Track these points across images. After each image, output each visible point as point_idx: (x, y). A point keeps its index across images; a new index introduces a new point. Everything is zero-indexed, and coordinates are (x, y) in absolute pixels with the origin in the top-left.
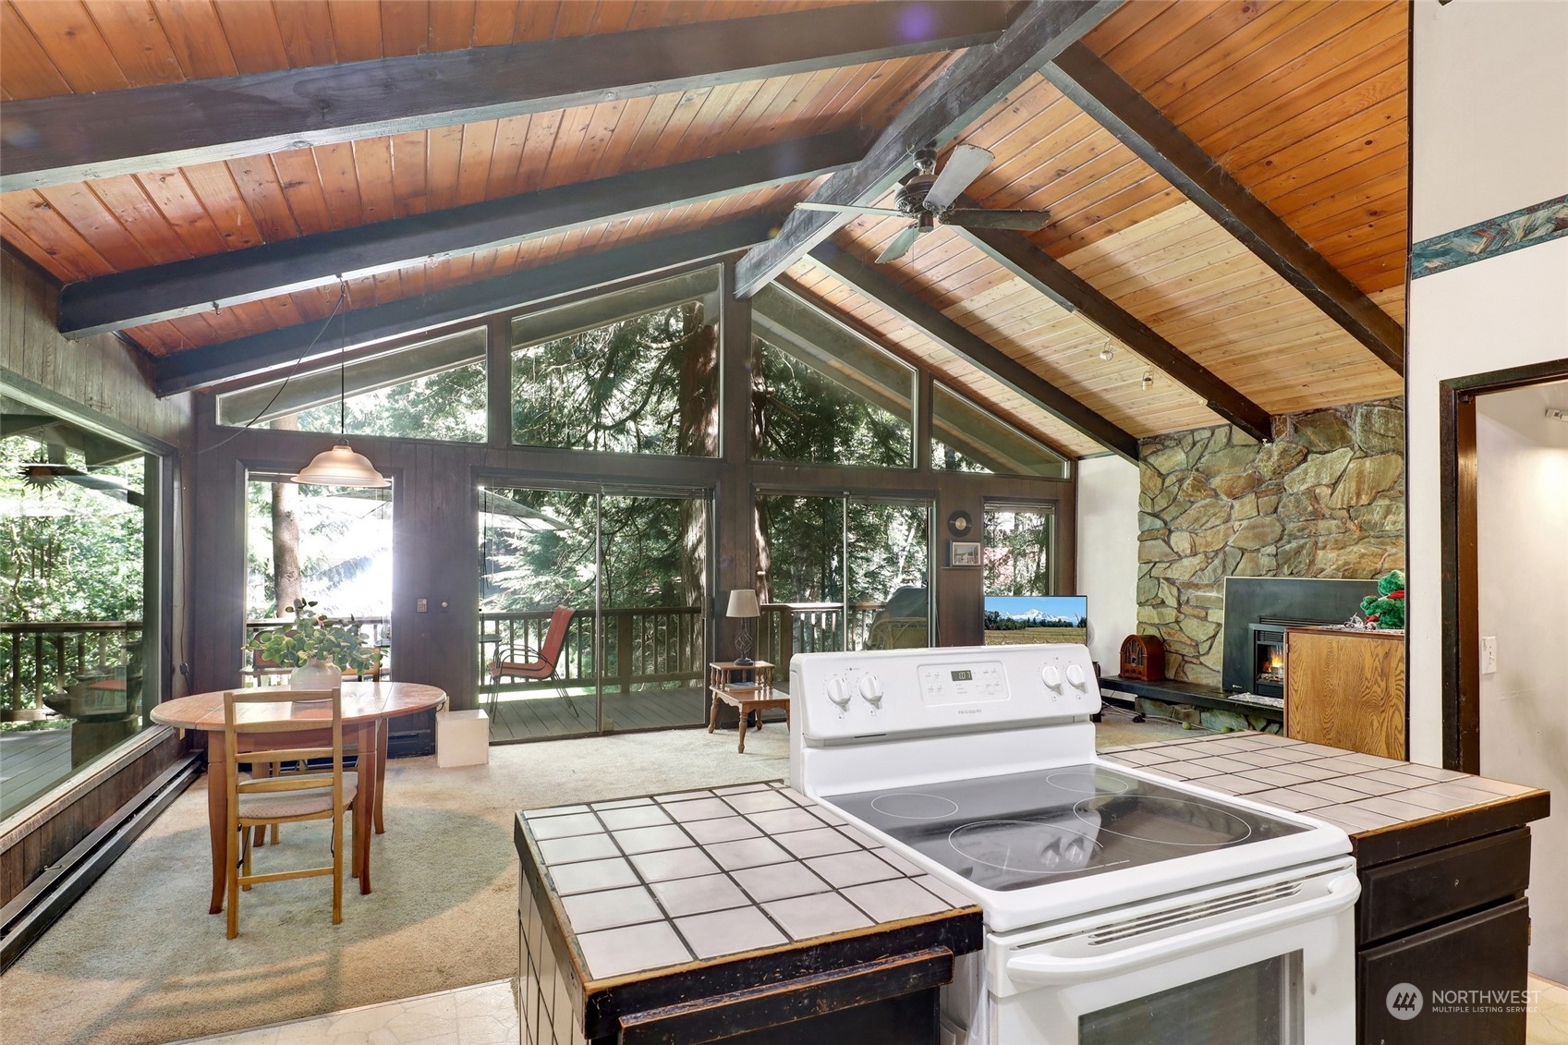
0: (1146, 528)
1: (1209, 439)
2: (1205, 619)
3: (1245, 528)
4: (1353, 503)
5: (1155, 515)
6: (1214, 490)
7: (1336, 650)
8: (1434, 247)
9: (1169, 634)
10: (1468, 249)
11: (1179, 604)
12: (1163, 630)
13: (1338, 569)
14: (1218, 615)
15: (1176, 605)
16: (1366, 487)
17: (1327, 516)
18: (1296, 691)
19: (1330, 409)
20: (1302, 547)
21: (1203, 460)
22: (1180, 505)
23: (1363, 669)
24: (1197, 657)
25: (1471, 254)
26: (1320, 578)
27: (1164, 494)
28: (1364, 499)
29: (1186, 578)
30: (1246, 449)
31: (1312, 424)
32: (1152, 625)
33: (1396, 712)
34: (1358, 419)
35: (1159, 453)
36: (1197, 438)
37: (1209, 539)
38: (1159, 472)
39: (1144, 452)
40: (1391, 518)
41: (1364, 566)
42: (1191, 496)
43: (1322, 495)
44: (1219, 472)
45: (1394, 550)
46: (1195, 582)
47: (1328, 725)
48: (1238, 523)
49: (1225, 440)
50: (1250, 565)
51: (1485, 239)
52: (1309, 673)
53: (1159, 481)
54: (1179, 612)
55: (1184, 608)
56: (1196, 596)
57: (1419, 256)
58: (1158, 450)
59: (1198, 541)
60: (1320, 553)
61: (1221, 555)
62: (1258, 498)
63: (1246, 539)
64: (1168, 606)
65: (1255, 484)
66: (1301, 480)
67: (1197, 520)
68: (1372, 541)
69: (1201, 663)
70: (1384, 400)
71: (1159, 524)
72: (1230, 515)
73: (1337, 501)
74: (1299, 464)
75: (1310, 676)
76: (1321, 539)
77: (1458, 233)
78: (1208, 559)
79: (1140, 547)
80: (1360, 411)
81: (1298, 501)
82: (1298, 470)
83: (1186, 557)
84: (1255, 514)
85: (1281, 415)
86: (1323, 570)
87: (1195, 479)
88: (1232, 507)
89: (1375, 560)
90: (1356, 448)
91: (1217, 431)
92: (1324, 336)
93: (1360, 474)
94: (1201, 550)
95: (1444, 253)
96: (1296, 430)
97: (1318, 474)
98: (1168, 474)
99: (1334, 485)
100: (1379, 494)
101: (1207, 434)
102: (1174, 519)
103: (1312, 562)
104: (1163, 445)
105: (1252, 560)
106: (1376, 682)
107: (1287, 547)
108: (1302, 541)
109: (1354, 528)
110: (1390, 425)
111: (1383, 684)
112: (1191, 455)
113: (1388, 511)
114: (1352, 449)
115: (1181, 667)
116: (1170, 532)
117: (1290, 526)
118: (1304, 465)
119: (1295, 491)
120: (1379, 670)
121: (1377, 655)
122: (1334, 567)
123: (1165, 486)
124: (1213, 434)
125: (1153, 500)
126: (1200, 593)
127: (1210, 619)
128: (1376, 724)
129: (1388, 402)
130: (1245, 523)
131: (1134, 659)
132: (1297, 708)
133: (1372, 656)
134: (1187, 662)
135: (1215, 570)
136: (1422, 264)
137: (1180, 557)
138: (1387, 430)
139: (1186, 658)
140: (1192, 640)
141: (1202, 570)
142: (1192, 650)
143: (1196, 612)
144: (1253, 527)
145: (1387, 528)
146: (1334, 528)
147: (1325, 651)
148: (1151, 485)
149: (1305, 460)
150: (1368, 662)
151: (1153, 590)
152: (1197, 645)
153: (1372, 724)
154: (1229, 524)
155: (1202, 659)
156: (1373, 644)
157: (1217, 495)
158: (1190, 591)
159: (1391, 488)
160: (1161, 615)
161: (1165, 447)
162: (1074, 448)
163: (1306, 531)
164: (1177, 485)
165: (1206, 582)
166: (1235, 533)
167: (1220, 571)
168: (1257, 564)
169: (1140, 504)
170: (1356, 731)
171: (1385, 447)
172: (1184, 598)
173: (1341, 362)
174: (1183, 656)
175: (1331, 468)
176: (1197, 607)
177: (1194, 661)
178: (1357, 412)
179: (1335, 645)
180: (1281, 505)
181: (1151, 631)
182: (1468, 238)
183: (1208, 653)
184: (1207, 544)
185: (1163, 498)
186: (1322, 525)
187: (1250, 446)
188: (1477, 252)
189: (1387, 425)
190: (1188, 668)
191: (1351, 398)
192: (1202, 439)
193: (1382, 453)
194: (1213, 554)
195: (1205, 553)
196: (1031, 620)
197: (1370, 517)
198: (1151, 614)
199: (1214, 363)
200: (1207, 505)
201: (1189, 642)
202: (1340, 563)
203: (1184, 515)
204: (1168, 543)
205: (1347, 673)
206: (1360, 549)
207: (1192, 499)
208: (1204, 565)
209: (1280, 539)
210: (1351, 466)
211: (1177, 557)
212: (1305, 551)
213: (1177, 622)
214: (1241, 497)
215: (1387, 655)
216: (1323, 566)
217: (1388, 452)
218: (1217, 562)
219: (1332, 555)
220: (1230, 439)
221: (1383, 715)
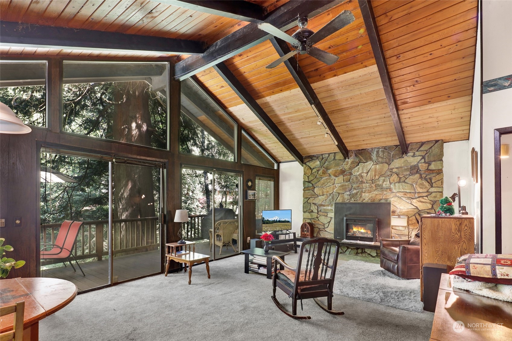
0: (306, 186)
1: (328, 157)
2: (327, 216)
3: (340, 186)
4: (373, 178)
5: (309, 182)
6: (329, 174)
7: (441, 223)
8: (491, 83)
9: (314, 221)
10: (504, 84)
11: (318, 212)
12: (312, 220)
13: (369, 199)
14: (332, 215)
15: (317, 212)
16: (377, 173)
17: (365, 182)
18: (425, 238)
19: (366, 149)
20: (358, 192)
21: (325, 164)
22: (318, 179)
23: (451, 229)
24: (324, 229)
25: (505, 86)
26: (364, 201)
27: (312, 175)
28: (377, 177)
29: (320, 203)
30: (340, 161)
31: (360, 154)
32: (309, 219)
33: (464, 243)
34: (375, 153)
35: (311, 161)
36: (324, 157)
37: (328, 190)
38: (310, 168)
39: (305, 161)
40: (385, 183)
41: (377, 198)
42: (322, 176)
43: (364, 176)
44: (331, 168)
45: (386, 193)
46: (323, 204)
47: (438, 249)
48: (337, 185)
49: (333, 158)
50: (341, 198)
51: (510, 81)
52: (430, 232)
53: (310, 171)
54: (318, 214)
55: (320, 213)
56: (324, 209)
57: (485, 86)
58: (310, 160)
59: (324, 190)
60: (363, 194)
61: (332, 195)
62: (343, 176)
63: (340, 190)
64: (314, 212)
65: (343, 172)
66: (357, 172)
67: (324, 184)
68: (379, 190)
69: (325, 231)
70: (382, 147)
71: (311, 185)
72: (334, 182)
73: (369, 177)
74: (357, 166)
75: (430, 233)
76: (364, 190)
77: (500, 79)
78: (328, 197)
79: (304, 193)
80: (376, 150)
81: (357, 178)
82: (357, 168)
83: (320, 196)
84: (343, 182)
85: (351, 150)
86: (364, 199)
87: (323, 170)
88: (335, 180)
89: (380, 196)
90: (374, 161)
91: (330, 155)
92: (379, 124)
93: (376, 169)
94: (325, 194)
95: (495, 85)
96: (356, 156)
97: (363, 169)
98: (313, 169)
99: (367, 173)
100: (381, 175)
101: (327, 155)
102: (315, 183)
103: (361, 197)
104: (312, 159)
105: (342, 197)
106: (456, 234)
107: (353, 192)
108: (358, 190)
109: (374, 186)
110: (385, 155)
111: (459, 234)
112: (321, 162)
113: (384, 181)
114: (373, 161)
115: (319, 232)
116: (314, 188)
117: (354, 186)
118: (358, 166)
119: (356, 174)
120: (458, 229)
121: (457, 224)
122: (368, 198)
123: (312, 172)
124: (329, 156)
125: (308, 177)
126: (325, 208)
127: (328, 216)
128: (456, 248)
129: (383, 148)
130: (339, 185)
131: (305, 231)
132: (425, 244)
133: (455, 224)
134: (321, 230)
135: (330, 200)
136: (486, 89)
137: (318, 196)
138: (383, 156)
139: (320, 229)
140: (322, 223)
141: (326, 200)
142: (322, 226)
143: (324, 214)
144: (342, 186)
145: (384, 186)
146: (368, 186)
147: (436, 224)
148: (308, 172)
149: (358, 165)
150: (453, 227)
151: (308, 207)
152: (324, 225)
153: (455, 248)
154: (334, 185)
155: (326, 229)
156: (455, 221)
157: (330, 175)
158: (322, 207)
159: (385, 174)
160: (311, 215)
161: (312, 160)
162: (279, 159)
163: (359, 187)
164: (317, 172)
165: (327, 204)
166: (336, 188)
167: (332, 200)
168: (344, 198)
169: (304, 178)
170: (449, 251)
171: (383, 161)
172: (319, 209)
173: (378, 133)
174: (319, 228)
175: (367, 167)
176: (324, 212)
177: (323, 230)
178: (374, 150)
179: (440, 221)
180: (351, 179)
181: (308, 221)
182: (504, 80)
183: (328, 227)
184: (327, 192)
185: (312, 176)
186: (364, 185)
187: (341, 160)
188: (507, 85)
189: (383, 155)
190: (321, 232)
191: (373, 146)
192: (325, 157)
193: (382, 163)
194: (329, 195)
195: (327, 194)
196: (275, 220)
197: (379, 183)
198: (308, 215)
199: (341, 131)
200: (327, 179)
201: (321, 224)
202: (370, 197)
203: (319, 182)
204: (314, 191)
205: (445, 231)
206: (376, 192)
207: (322, 177)
208: (326, 199)
209: (351, 190)
210: (373, 167)
211: (317, 196)
212: (359, 194)
213: (317, 217)
214: (338, 176)
215: (460, 224)
216: (365, 198)
217: (384, 163)
218: (330, 197)
219: (367, 194)
220: (335, 157)
221: (459, 245)
